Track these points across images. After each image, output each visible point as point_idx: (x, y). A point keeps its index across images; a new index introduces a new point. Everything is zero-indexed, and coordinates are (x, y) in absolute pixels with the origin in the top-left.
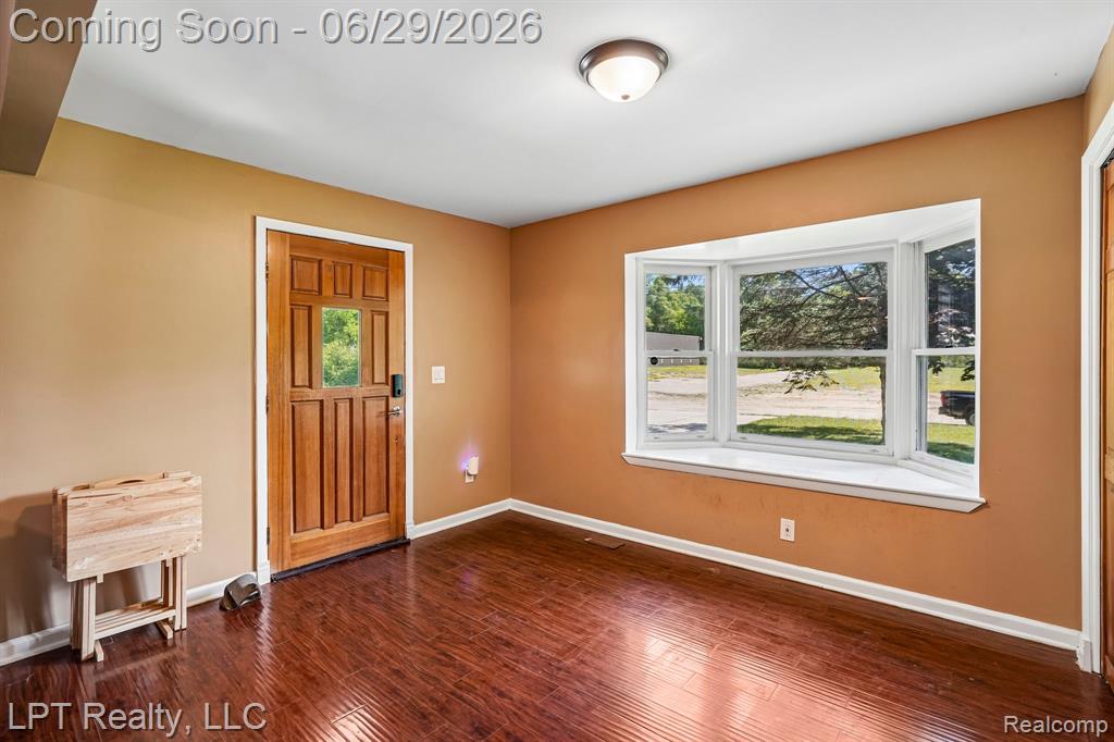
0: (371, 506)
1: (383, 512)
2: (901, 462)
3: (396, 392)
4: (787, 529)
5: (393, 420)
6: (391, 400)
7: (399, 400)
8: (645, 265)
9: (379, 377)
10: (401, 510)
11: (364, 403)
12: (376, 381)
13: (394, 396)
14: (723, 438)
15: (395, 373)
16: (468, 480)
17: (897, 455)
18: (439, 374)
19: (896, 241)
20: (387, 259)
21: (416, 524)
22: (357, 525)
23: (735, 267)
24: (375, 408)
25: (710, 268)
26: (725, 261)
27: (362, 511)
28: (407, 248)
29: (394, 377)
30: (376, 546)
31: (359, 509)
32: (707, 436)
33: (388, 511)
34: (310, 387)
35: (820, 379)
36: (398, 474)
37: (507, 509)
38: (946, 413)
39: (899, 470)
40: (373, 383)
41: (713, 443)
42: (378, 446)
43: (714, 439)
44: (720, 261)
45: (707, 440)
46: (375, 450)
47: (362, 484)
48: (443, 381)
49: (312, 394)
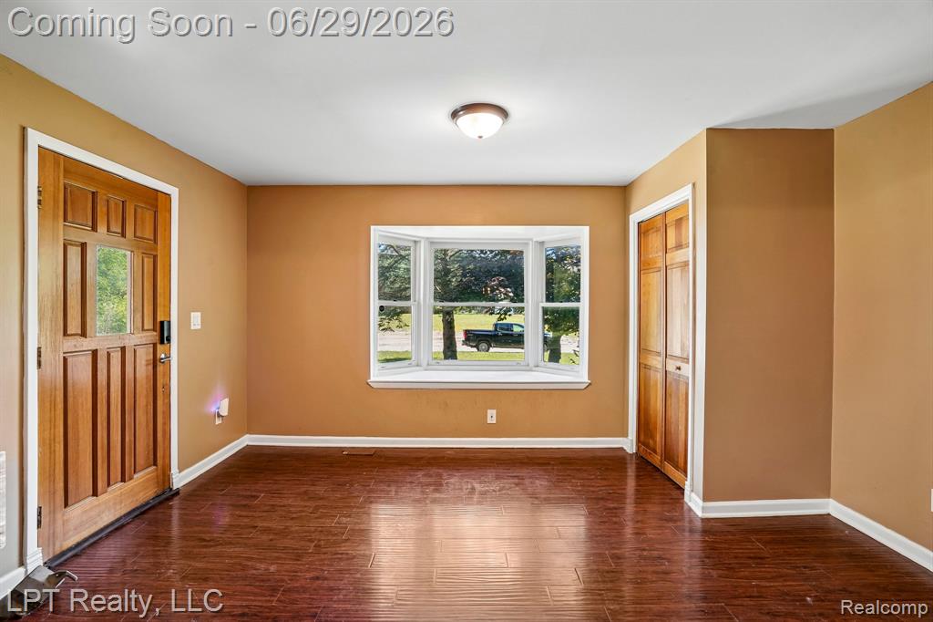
0: (141, 461)
1: (150, 466)
2: (534, 369)
3: (164, 338)
4: (492, 416)
5: (160, 368)
6: (159, 346)
7: (165, 347)
8: (380, 236)
9: (149, 325)
10: (167, 461)
11: (135, 351)
12: (146, 328)
13: (162, 342)
14: (424, 363)
15: (162, 320)
16: (218, 421)
17: (531, 365)
18: (196, 320)
19: (531, 240)
20: (157, 200)
21: (180, 472)
22: (130, 484)
23: (432, 243)
24: (144, 356)
25: (415, 242)
26: (428, 238)
27: (133, 468)
28: (173, 191)
29: (162, 323)
30: (147, 503)
31: (131, 466)
32: (413, 363)
33: (155, 463)
34: (84, 334)
35: (397, 323)
36: (164, 424)
37: (245, 445)
38: (466, 344)
39: (533, 373)
40: (143, 330)
41: (418, 368)
42: (147, 396)
43: (418, 366)
44: (423, 238)
45: (414, 366)
46: (145, 401)
47: (133, 439)
48: (200, 327)
49: (87, 344)
